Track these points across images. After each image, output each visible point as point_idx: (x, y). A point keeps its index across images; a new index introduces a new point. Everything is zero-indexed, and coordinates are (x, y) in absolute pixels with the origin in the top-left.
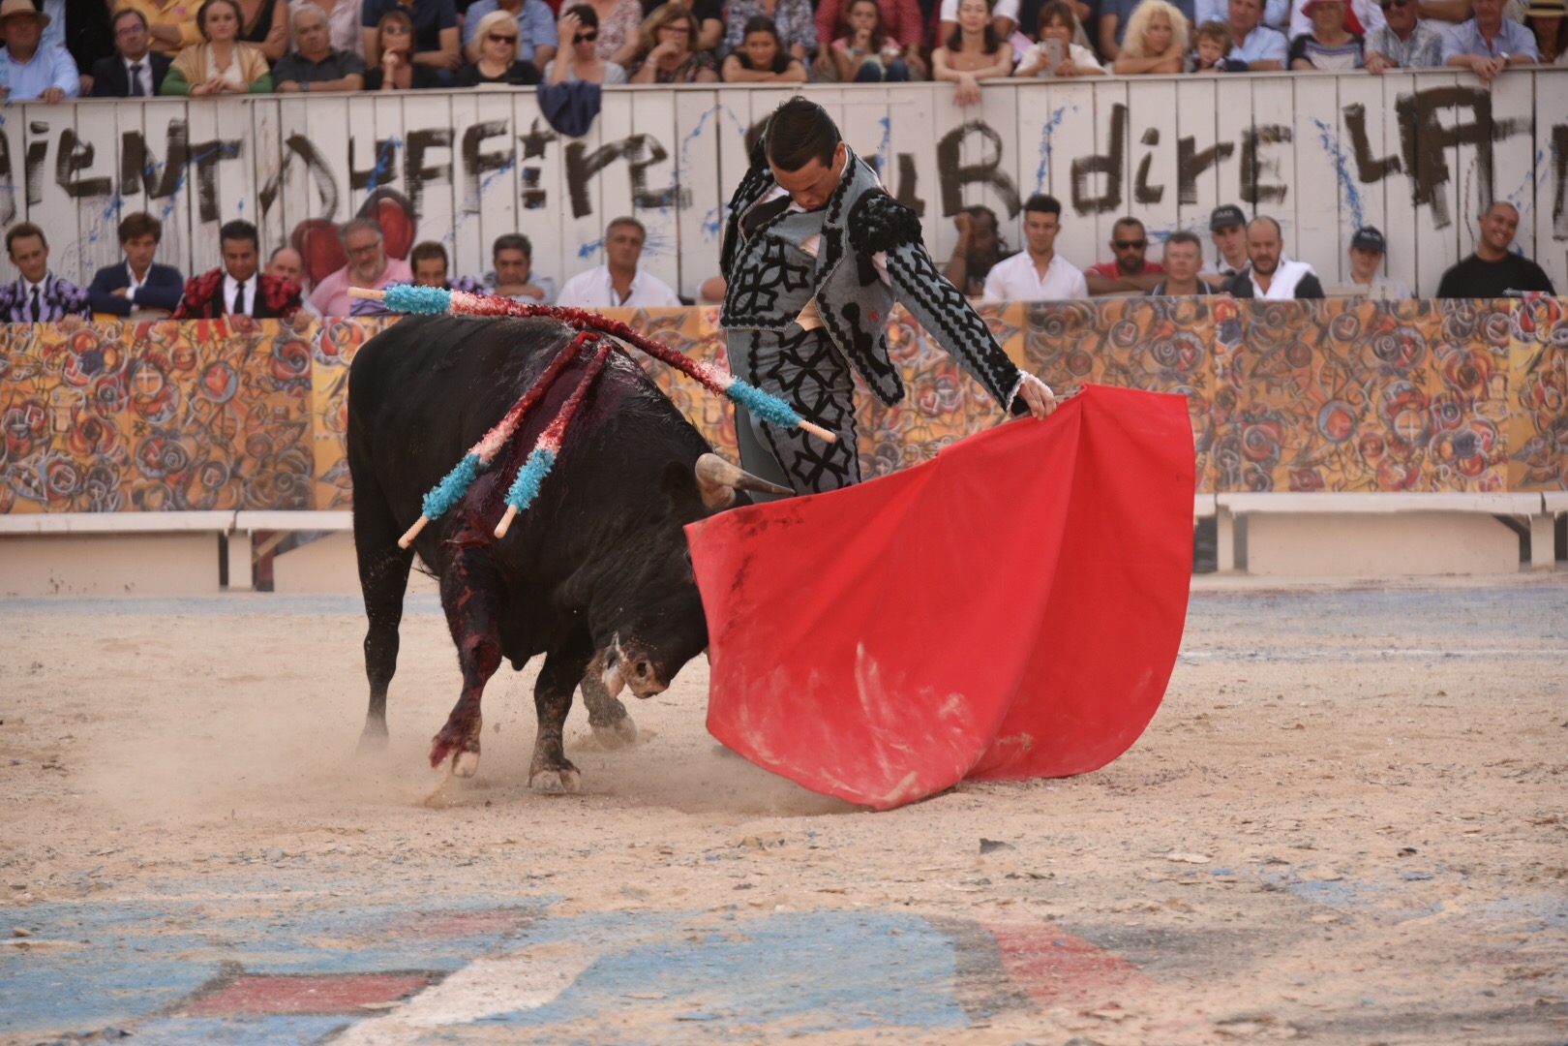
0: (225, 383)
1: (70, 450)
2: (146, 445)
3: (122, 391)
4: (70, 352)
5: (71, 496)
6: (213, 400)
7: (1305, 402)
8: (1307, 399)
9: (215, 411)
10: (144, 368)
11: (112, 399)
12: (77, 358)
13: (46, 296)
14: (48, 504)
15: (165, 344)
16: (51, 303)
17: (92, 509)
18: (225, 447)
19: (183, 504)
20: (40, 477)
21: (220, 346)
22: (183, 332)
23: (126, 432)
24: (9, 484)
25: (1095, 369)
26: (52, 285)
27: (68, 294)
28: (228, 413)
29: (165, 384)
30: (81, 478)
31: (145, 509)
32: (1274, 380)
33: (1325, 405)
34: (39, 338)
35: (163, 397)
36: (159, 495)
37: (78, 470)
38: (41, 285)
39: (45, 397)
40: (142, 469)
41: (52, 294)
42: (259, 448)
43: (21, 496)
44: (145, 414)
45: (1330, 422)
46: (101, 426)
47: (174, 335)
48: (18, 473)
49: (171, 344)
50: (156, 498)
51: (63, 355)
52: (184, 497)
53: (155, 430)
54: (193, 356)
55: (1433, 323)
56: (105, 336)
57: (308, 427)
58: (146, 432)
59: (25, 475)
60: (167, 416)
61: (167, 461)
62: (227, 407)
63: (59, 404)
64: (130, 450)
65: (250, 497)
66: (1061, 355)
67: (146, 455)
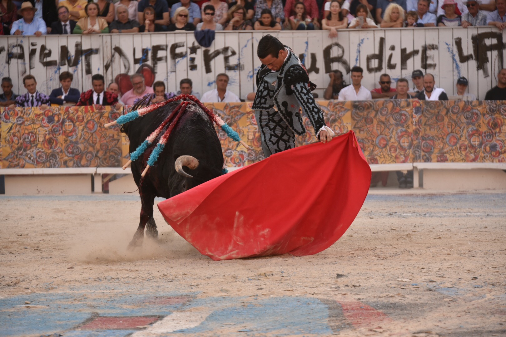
0: (93, 126)
1: (44, 148)
2: (68, 146)
3: (60, 129)
4: (43, 116)
5: (44, 163)
6: (89, 132)
7: (442, 133)
8: (442, 132)
9: (90, 135)
10: (67, 121)
11: (57, 131)
12: (46, 118)
13: (36, 98)
14: (36, 165)
15: (74, 114)
16: (37, 101)
17: (50, 167)
18: (93, 147)
19: (80, 165)
20: (33, 156)
21: (92, 114)
22: (80, 110)
23: (61, 142)
24: (24, 159)
25: (374, 122)
26: (38, 94)
27: (43, 98)
28: (94, 136)
29: (74, 126)
30: (47, 157)
31: (67, 167)
32: (432, 126)
33: (448, 134)
34: (33, 112)
35: (73, 131)
36: (72, 162)
37: (46, 154)
38: (34, 95)
39: (36, 131)
40: (66, 154)
41: (38, 98)
42: (104, 147)
43: (28, 162)
44: (68, 136)
45: (450, 140)
46: (53, 140)
47: (77, 111)
48: (27, 155)
49: (76, 114)
50: (71, 163)
51: (41, 117)
52: (80, 163)
53: (71, 141)
54: (83, 118)
55: (483, 108)
56: (55, 111)
57: (120, 141)
58: (68, 142)
59: (29, 156)
60: (75, 137)
61: (75, 151)
62: (94, 134)
63: (40, 133)
64: (63, 148)
65: (101, 163)
66: (363, 118)
67: (68, 149)
